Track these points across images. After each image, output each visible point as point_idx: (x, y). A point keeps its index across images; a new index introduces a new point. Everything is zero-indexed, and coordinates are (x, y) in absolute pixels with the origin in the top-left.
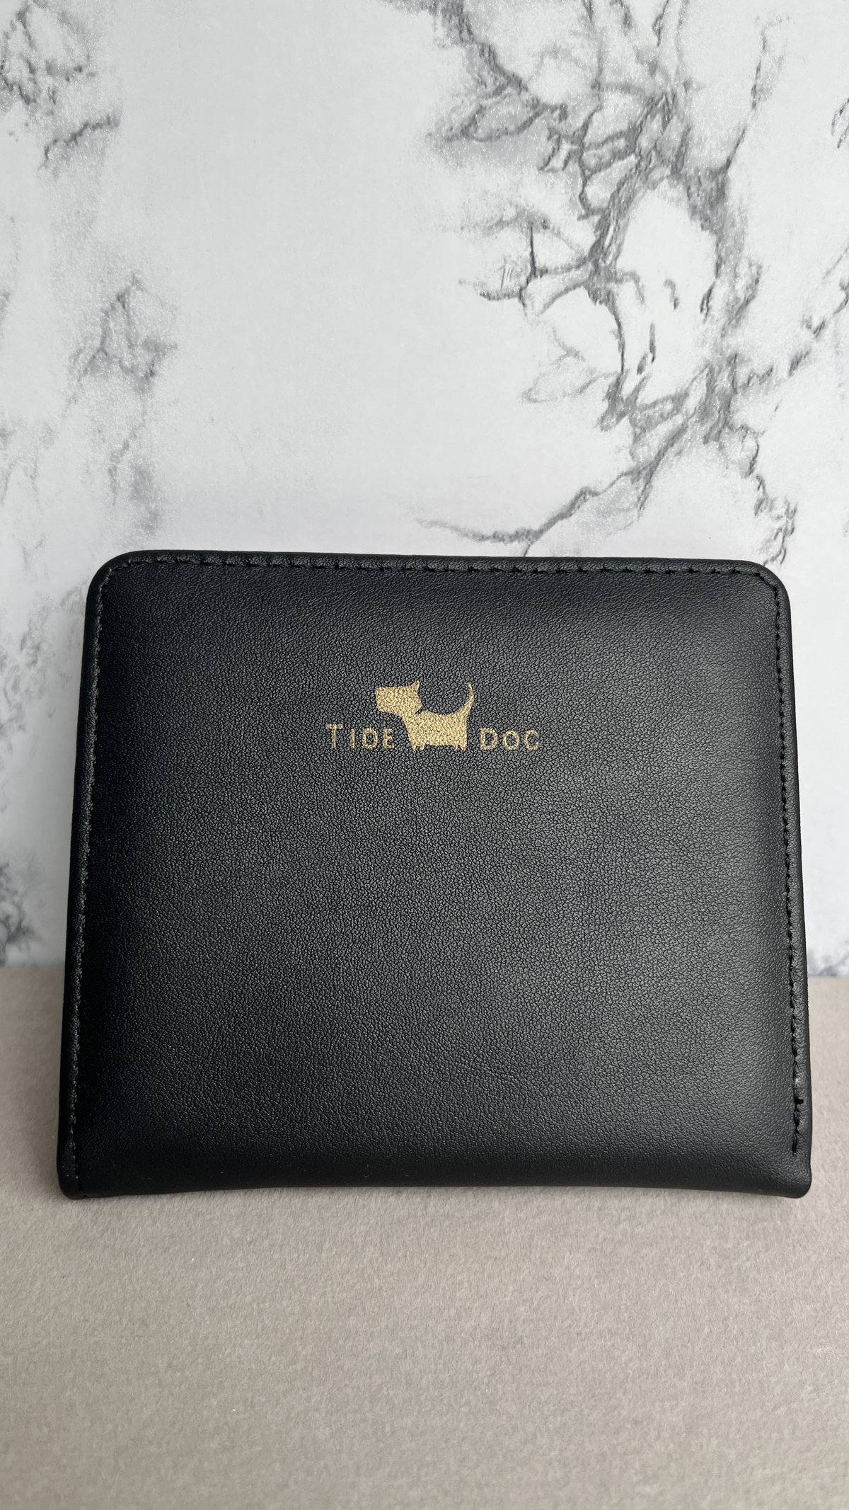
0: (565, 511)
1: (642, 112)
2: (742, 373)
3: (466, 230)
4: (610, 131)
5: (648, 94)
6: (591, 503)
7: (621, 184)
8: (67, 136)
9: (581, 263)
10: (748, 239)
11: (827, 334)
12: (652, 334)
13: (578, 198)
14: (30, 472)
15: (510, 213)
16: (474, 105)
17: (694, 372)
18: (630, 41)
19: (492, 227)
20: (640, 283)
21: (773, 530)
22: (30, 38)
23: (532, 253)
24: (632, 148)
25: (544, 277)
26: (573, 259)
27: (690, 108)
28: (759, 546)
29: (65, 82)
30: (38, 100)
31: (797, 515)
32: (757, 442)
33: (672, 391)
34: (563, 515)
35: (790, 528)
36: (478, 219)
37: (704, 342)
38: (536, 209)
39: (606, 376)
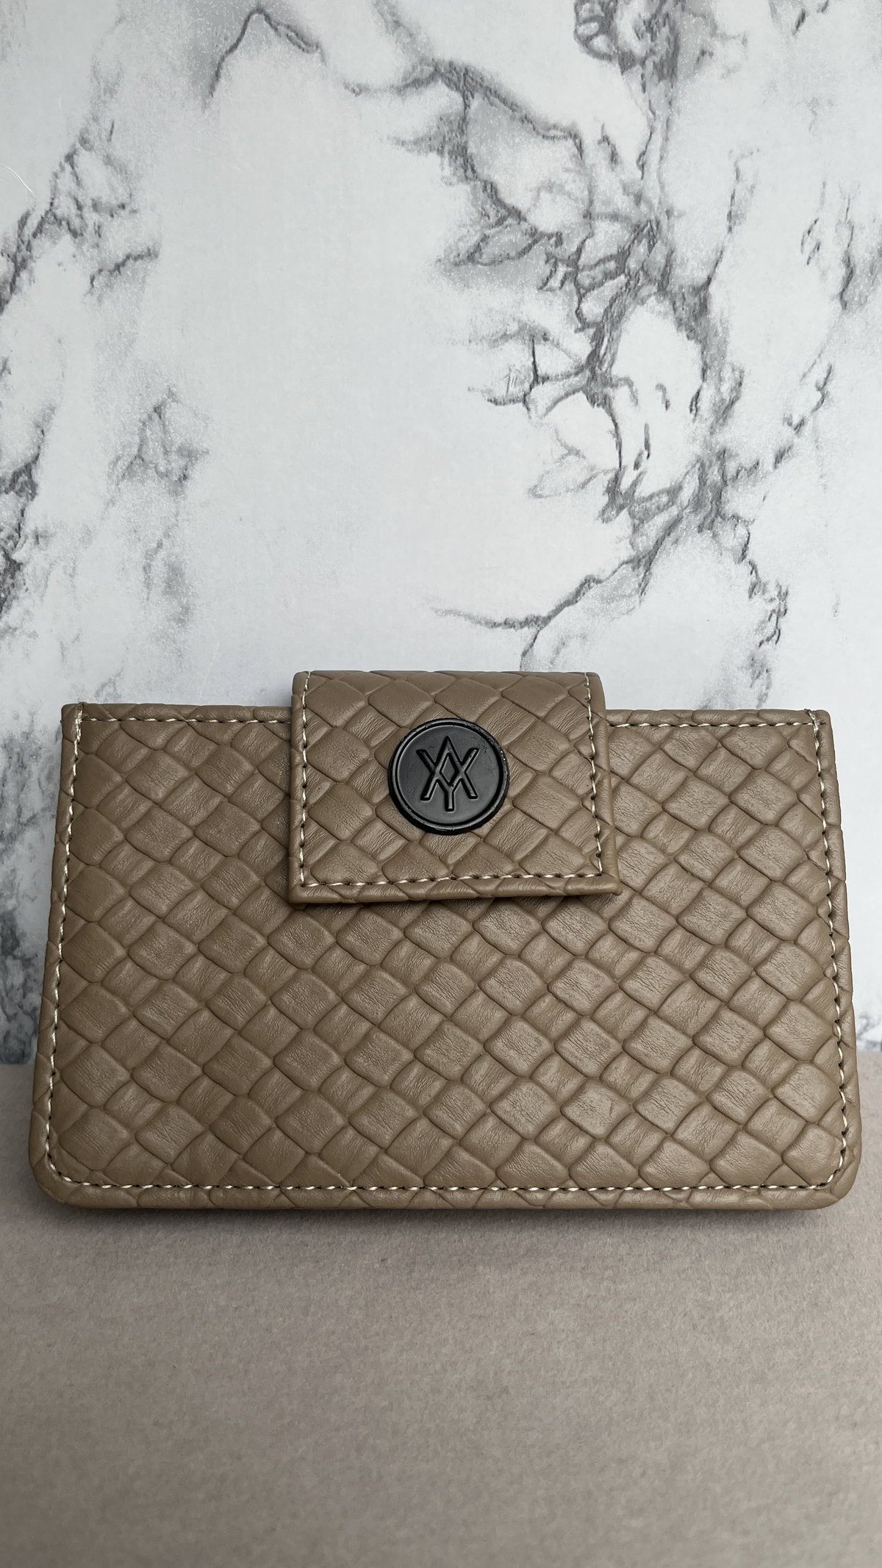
0: (571, 598)
1: (630, 238)
2: (731, 467)
3: (473, 343)
4: (601, 255)
5: (634, 222)
6: (595, 590)
7: (613, 301)
8: (112, 266)
9: (579, 370)
10: (730, 347)
11: (806, 430)
12: (647, 433)
13: (574, 312)
14: (69, 571)
15: (514, 327)
16: (478, 234)
17: (687, 466)
18: (617, 175)
19: (496, 340)
20: (634, 388)
21: (767, 611)
22: (77, 178)
23: (534, 363)
24: (621, 269)
25: (545, 384)
26: (572, 368)
27: (673, 232)
28: (755, 627)
29: (110, 218)
30: (85, 234)
31: (789, 597)
32: (747, 530)
33: (667, 484)
34: (568, 603)
35: (782, 610)
36: (484, 333)
37: (694, 440)
38: (536, 324)
39: (606, 472)
